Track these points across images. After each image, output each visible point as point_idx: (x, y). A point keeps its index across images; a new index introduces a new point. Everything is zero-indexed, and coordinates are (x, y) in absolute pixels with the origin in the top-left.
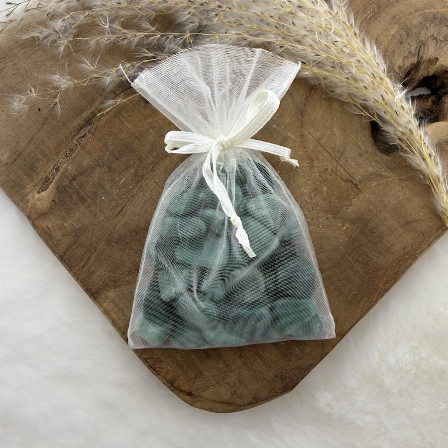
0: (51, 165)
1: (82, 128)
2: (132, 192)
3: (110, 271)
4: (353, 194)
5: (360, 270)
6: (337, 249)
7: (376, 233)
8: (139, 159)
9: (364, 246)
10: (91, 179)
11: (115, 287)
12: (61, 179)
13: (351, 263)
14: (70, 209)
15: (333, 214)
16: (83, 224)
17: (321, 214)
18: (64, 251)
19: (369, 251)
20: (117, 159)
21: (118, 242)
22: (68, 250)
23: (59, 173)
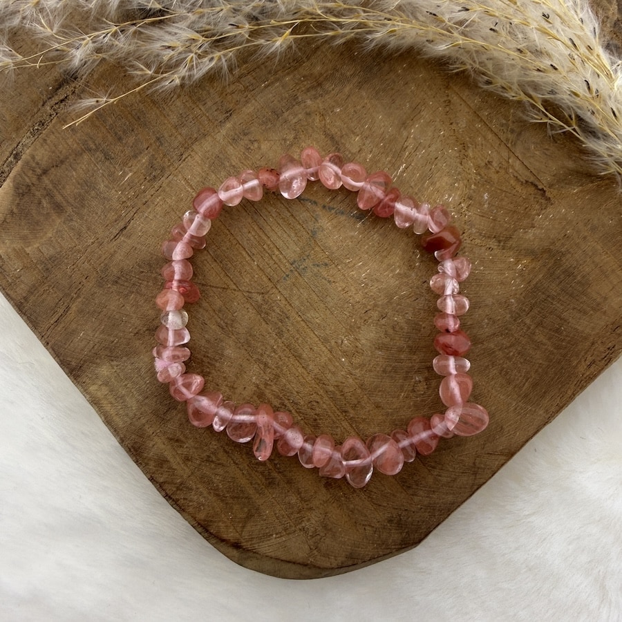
0: (7, 148)
1: (60, 86)
2: (144, 197)
3: (103, 332)
4: (537, 207)
5: (544, 341)
6: (505, 302)
7: (575, 277)
8: (158, 139)
9: (553, 299)
10: (74, 173)
11: (111, 358)
12: (23, 171)
13: (529, 328)
14: (37, 223)
15: (499, 242)
16: (59, 250)
17: (478, 241)
18: (24, 295)
19: (562, 307)
20: (120, 139)
21: (117, 282)
22: (32, 293)
23: (19, 162)
